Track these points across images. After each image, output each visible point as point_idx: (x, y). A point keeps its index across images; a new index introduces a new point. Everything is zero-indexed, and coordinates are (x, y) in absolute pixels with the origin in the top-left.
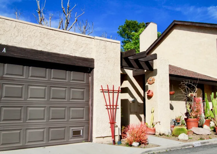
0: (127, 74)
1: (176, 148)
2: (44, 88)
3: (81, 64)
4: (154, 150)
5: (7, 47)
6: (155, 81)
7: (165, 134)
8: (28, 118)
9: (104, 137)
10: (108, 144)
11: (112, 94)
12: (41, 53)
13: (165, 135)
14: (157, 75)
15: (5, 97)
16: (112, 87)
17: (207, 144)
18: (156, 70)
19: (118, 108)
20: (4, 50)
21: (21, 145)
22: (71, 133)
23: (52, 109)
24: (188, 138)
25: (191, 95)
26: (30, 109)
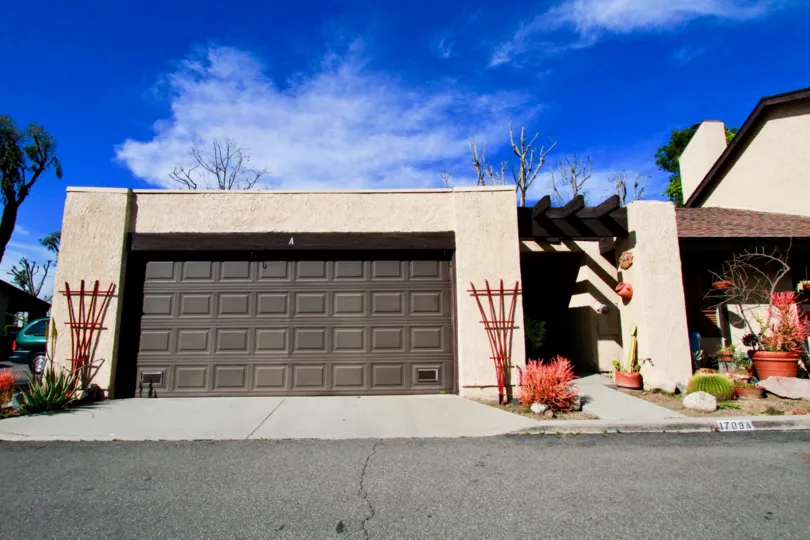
0: (583, 252)
1: (642, 429)
2: (360, 295)
3: (424, 246)
4: (560, 427)
5: (296, 235)
6: (633, 261)
7: (663, 388)
8: (336, 346)
9: (483, 387)
10: (472, 399)
11: (498, 297)
12: (349, 236)
13: (664, 393)
14: (637, 245)
15: (300, 313)
16: (499, 282)
17: (784, 428)
18: (634, 233)
19: (518, 328)
20: (292, 241)
21: (324, 389)
22: (414, 376)
23: (376, 330)
24: (715, 407)
25: (804, 286)
26: (337, 331)
